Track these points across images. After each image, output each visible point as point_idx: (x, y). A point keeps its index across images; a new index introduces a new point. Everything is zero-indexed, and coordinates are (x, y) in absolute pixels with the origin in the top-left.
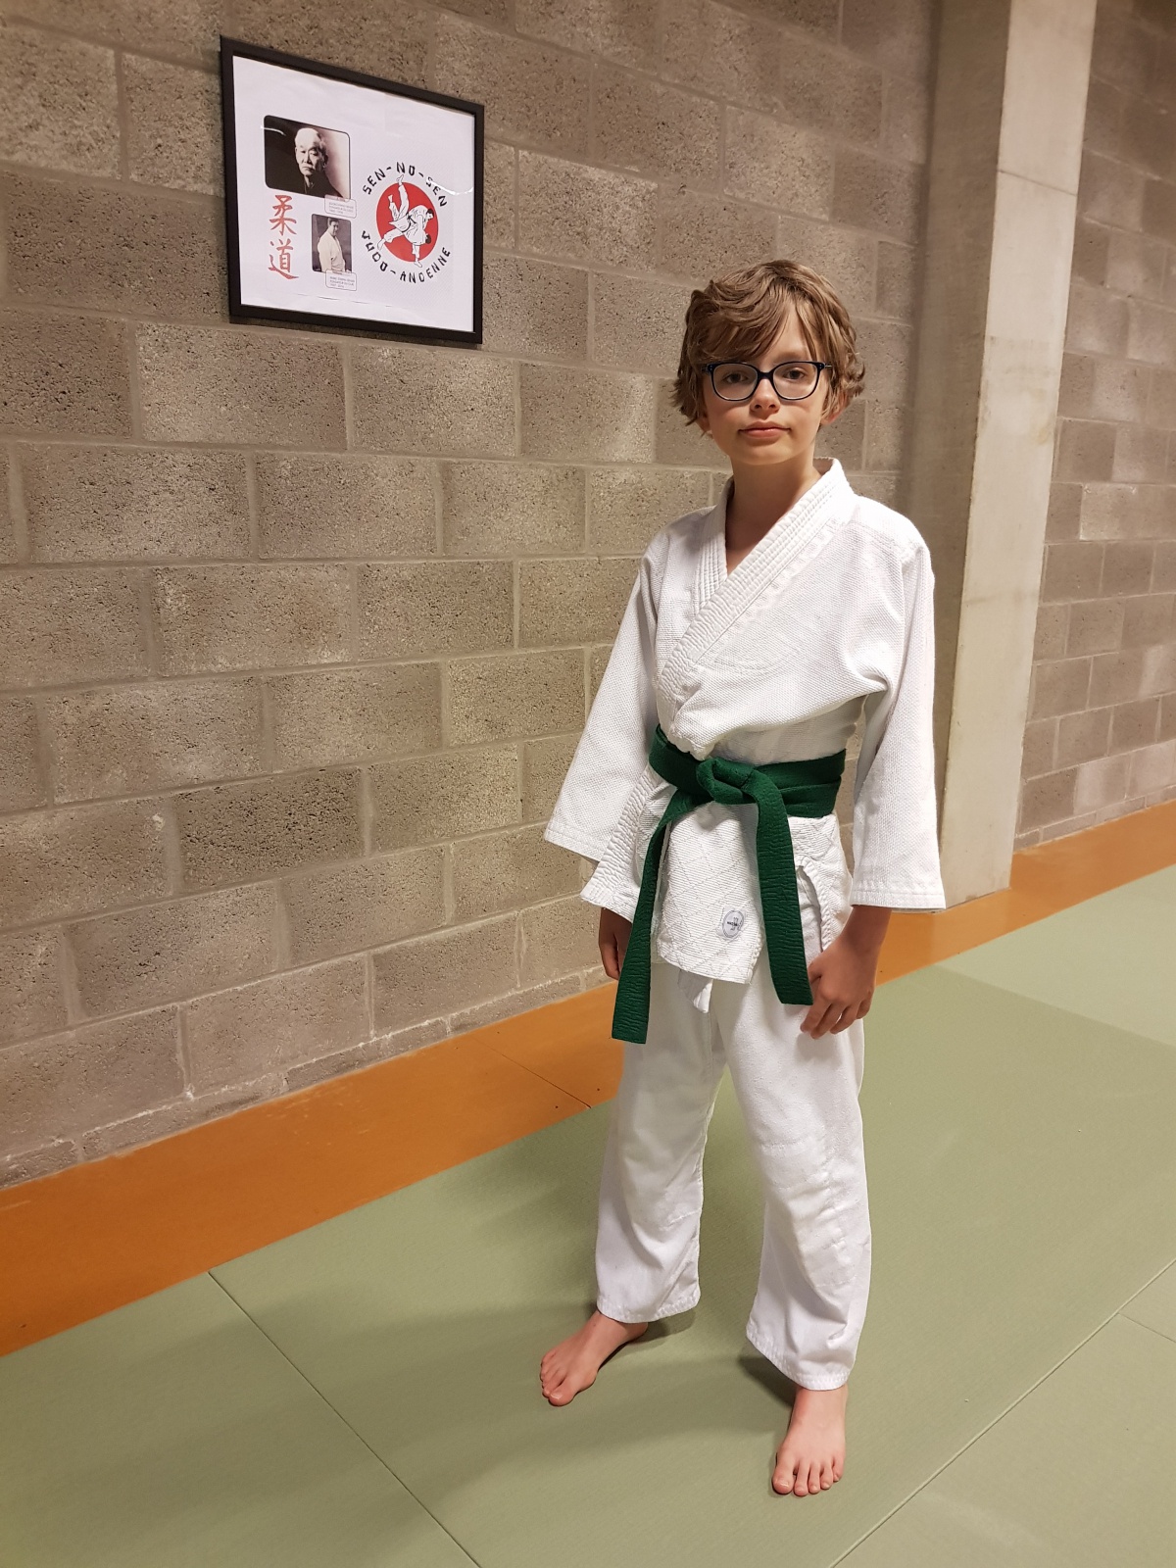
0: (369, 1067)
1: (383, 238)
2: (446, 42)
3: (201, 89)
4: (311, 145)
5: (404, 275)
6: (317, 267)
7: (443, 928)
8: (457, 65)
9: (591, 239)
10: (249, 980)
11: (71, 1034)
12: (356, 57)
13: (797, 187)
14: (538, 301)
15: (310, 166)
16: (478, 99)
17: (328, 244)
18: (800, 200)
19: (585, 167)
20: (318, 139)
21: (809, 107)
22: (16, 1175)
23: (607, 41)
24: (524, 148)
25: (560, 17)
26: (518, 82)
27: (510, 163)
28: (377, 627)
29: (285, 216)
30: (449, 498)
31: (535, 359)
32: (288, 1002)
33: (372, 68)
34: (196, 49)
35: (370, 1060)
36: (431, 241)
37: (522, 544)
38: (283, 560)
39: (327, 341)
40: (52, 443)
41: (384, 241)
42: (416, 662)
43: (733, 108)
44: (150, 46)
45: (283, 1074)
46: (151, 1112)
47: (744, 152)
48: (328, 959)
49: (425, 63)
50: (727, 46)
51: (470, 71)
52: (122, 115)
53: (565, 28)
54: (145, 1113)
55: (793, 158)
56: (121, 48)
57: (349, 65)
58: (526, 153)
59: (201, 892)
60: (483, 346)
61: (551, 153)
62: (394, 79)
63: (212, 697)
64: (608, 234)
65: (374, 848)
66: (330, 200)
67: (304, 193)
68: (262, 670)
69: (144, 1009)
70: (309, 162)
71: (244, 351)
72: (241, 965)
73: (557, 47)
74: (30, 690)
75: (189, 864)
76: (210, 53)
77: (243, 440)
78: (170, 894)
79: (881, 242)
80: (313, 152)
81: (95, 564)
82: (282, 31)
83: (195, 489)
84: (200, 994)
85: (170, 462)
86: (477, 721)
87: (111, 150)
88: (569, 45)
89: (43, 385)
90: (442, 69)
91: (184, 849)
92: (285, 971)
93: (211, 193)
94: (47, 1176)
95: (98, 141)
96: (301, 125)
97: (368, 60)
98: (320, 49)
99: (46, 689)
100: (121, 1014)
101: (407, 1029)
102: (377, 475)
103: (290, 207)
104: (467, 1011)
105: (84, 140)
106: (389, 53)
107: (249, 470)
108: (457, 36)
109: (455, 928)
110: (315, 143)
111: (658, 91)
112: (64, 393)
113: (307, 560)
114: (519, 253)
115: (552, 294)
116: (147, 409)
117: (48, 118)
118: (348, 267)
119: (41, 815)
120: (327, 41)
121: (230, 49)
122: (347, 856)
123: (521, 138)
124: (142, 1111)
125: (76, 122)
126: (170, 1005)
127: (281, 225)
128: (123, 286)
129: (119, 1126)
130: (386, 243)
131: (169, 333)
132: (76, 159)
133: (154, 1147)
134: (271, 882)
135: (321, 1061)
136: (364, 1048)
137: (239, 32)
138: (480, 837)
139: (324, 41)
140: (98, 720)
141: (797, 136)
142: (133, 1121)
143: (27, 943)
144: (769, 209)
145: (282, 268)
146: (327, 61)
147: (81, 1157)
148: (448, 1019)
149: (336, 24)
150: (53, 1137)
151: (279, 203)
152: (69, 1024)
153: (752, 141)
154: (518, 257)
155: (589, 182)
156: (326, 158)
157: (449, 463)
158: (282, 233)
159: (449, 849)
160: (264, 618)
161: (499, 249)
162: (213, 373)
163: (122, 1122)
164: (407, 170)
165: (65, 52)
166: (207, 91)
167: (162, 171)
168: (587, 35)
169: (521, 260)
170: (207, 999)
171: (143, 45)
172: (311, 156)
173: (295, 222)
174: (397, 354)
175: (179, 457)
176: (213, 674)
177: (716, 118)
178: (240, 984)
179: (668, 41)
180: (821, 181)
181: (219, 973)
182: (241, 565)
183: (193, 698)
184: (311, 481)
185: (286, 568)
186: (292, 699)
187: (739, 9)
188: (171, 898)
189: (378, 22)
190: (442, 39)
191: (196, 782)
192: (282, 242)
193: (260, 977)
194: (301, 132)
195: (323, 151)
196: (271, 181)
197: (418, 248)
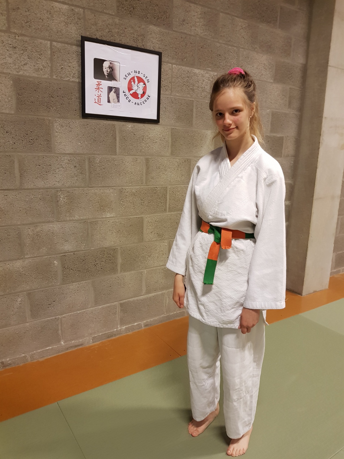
0: (117, 336)
1: (129, 92)
2: (150, 34)
3: (75, 51)
4: (108, 66)
5: (136, 103)
6: (109, 101)
7: (142, 295)
8: (154, 41)
9: (195, 90)
10: (81, 310)
11: (28, 324)
12: (123, 40)
13: (263, 72)
14: (178, 110)
15: (107, 72)
16: (160, 50)
17: (113, 95)
18: (264, 76)
19: (193, 69)
20: (110, 64)
21: (268, 48)
22: (10, 364)
23: (202, 31)
24: (174, 64)
25: (187, 25)
26: (173, 45)
27: (170, 69)
28: (124, 206)
29: (99, 87)
30: (148, 168)
31: (176, 127)
32: (93, 316)
33: (127, 43)
34: (74, 40)
35: (118, 334)
36: (144, 93)
37: (170, 181)
38: (96, 187)
39: (112, 123)
40: (28, 154)
41: (130, 93)
42: (136, 216)
43: (242, 49)
44: (60, 40)
45: (91, 338)
46: (51, 348)
47: (245, 62)
48: (106, 304)
49: (144, 41)
50: (241, 31)
51: (158, 42)
52: (51, 60)
53: (189, 28)
54: (49, 348)
55: (261, 63)
56: (51, 41)
57: (120, 42)
58: (175, 66)
59: (68, 283)
60: (160, 123)
61: (183, 66)
62: (134, 46)
63: (73, 227)
64: (201, 89)
65: (121, 271)
66: (113, 82)
67: (105, 80)
68: (88, 219)
69: (49, 317)
70: (107, 71)
71: (86, 127)
72: (79, 305)
73: (186, 34)
74: (19, 225)
75: (65, 275)
76: (78, 41)
77: (85, 152)
78: (59, 284)
79: (290, 88)
80: (108, 68)
81: (39, 189)
82: (100, 33)
83: (70, 167)
84: (67, 313)
85: (63, 159)
86: (154, 234)
87: (48, 70)
88: (190, 33)
89: (26, 138)
90: (149, 42)
91: (63, 271)
92: (92, 307)
93: (78, 81)
94: (18, 365)
95: (44, 67)
96: (104, 61)
97: (127, 40)
98: (112, 38)
99: (24, 225)
100: (43, 319)
101: (130, 326)
102: (126, 162)
103: (101, 85)
104: (149, 321)
105: (40, 67)
106: (133, 38)
107: (87, 161)
108: (154, 32)
109: (146, 296)
110: (109, 66)
111: (218, 45)
112: (32, 140)
113: (103, 187)
114: (172, 95)
115: (182, 107)
116: (56, 144)
117: (30, 62)
118: (119, 101)
119: (21, 261)
120: (114, 35)
121: (84, 39)
122: (113, 274)
123: (174, 61)
124: (48, 347)
125: (38, 62)
126: (58, 317)
127: (98, 90)
128: (50, 109)
129: (41, 351)
130: (130, 94)
131: (63, 122)
132: (37, 73)
133: (50, 358)
134: (89, 281)
135: (103, 334)
136: (116, 331)
137: (87, 34)
138: (154, 268)
140: (39, 234)
141: (263, 57)
142: (45, 350)
143: (16, 298)
145: (98, 102)
146: (114, 41)
147: (29, 360)
148: (143, 323)
149: (117, 30)
150: (21, 354)
151: (98, 83)
152: (27, 321)
153: (248, 59)
154: (171, 97)
155: (195, 73)
156: (112, 70)
157: (148, 158)
158: (98, 92)
159: (144, 272)
160: (90, 204)
161: (166, 95)
162: (76, 133)
163: (42, 350)
164: (137, 72)
165: (36, 43)
166: (77, 52)
167: (63, 75)
168: (195, 30)
169: (173, 98)
170: (69, 315)
171: (58, 40)
172: (108, 69)
173: (102, 89)
174: (133, 127)
175: (65, 158)
176: (74, 220)
177: (236, 53)
178: (78, 311)
179: (222, 30)
180: (271, 70)
181: (72, 307)
182: (83, 189)
183: (67, 227)
184: (106, 164)
185: (97, 189)
186: (97, 227)
187: (245, 19)
188: (59, 285)
189: (130, 29)
190: (149, 33)
191: (67, 251)
192: (98, 95)
193: (85, 309)
194: (105, 62)
195: (112, 68)
196: (95, 77)
197: (140, 95)
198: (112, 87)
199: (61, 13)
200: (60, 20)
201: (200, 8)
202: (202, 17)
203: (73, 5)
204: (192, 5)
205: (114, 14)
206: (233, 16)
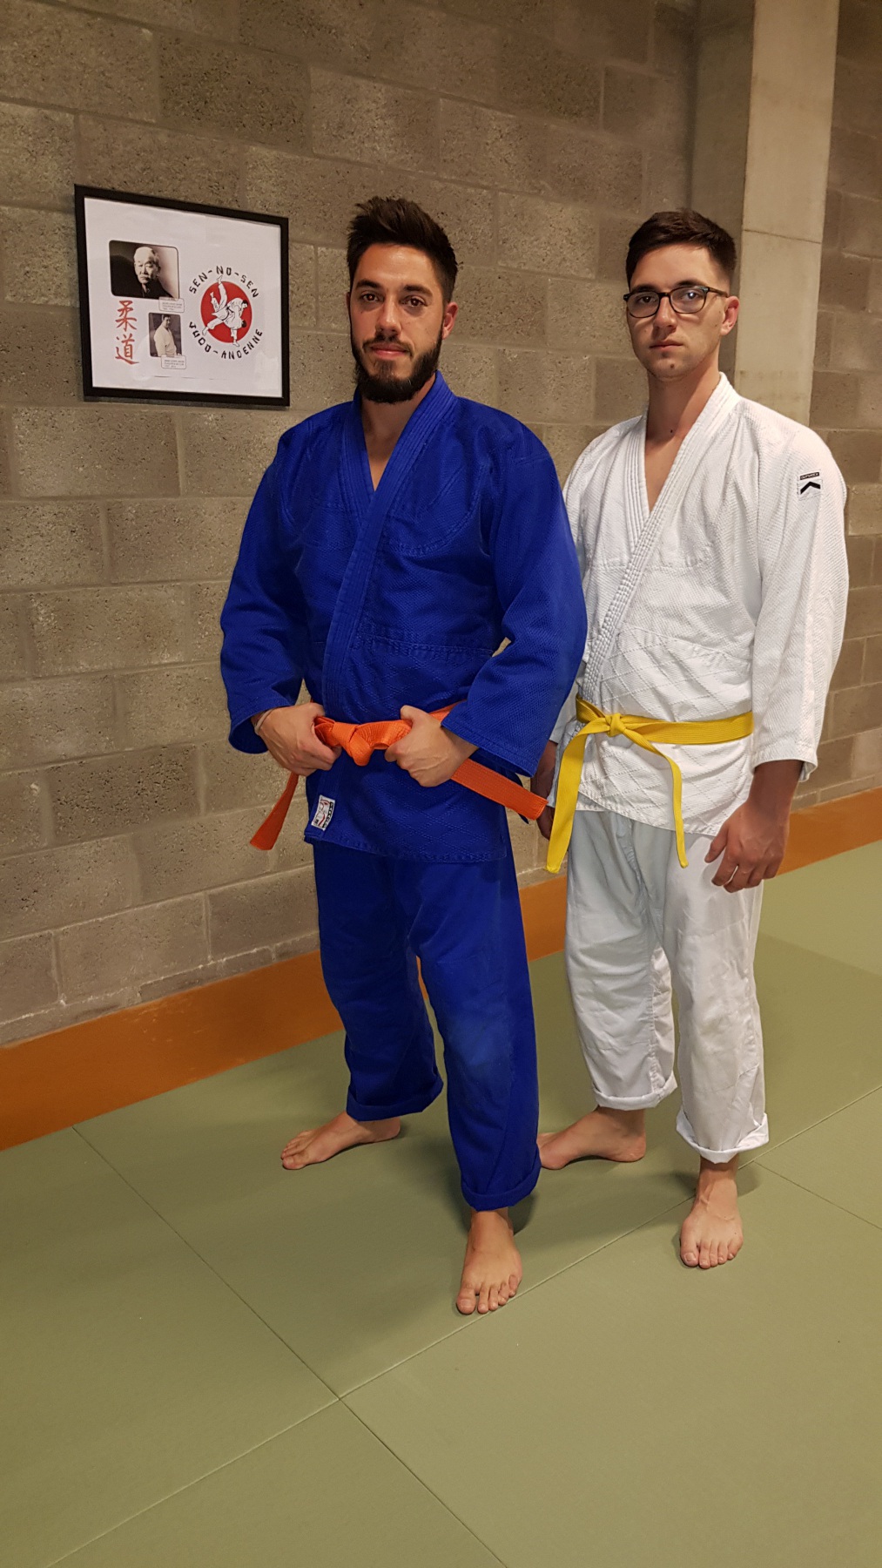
0: (207, 984)
1: (206, 326)
2: (254, 168)
3: (60, 226)
4: (147, 260)
5: (224, 353)
6: (154, 353)
7: (267, 873)
8: (264, 185)
10: (110, 914)
12: (181, 188)
13: (565, 253)
14: (337, 367)
15: (146, 276)
16: (283, 212)
17: (162, 334)
18: (568, 264)
20: (152, 255)
21: (576, 186)
23: (392, 152)
24: (322, 244)
25: (350, 137)
26: (315, 194)
27: (311, 259)
28: (207, 633)
29: (128, 316)
32: (140, 931)
33: (194, 196)
34: (54, 197)
35: (207, 978)
36: (245, 326)
38: (130, 583)
39: (163, 411)
41: (207, 328)
43: (504, 194)
44: (19, 199)
45: (137, 989)
46: (32, 1015)
47: (516, 229)
48: (172, 898)
49: (238, 187)
50: (498, 143)
53: (355, 145)
54: (27, 1016)
55: (561, 229)
57: (175, 196)
58: (324, 249)
59: (69, 843)
60: (290, 407)
62: (214, 203)
63: (76, 692)
65: (208, 808)
66: (163, 301)
67: (141, 297)
68: (114, 669)
69: (26, 934)
70: (146, 273)
71: (96, 423)
72: (101, 901)
73: (348, 161)
75: (60, 821)
76: (65, 198)
77: (98, 492)
78: (45, 844)
80: (149, 265)
82: (121, 175)
83: (59, 532)
84: (69, 923)
85: (40, 512)
88: (358, 159)
90: (252, 190)
91: (55, 810)
92: (137, 907)
93: (69, 304)
96: (138, 246)
97: (191, 188)
98: (152, 185)
100: (10, 938)
101: (238, 956)
102: (205, 513)
103: (131, 309)
104: (289, 941)
106: (208, 183)
107: (102, 515)
108: (264, 162)
109: (277, 874)
110: (150, 258)
111: (437, 187)
113: (149, 582)
114: (320, 329)
116: (21, 473)
118: (179, 351)
120: (157, 179)
121: (83, 192)
122: (186, 816)
123: (320, 237)
124: (25, 1014)
126: (46, 932)
127: (124, 324)
129: (7, 1025)
130: (209, 330)
131: (37, 414)
133: (35, 1042)
134: (124, 836)
135: (167, 978)
136: (203, 969)
137: (88, 180)
139: (155, 179)
141: (563, 211)
142: (18, 1022)
144: (539, 273)
145: (126, 356)
146: (157, 194)
148: (273, 948)
149: (164, 164)
151: (122, 307)
153: (523, 219)
154: (319, 333)
156: (159, 268)
158: (125, 329)
160: (116, 629)
161: (304, 328)
162: (72, 442)
163: (10, 1022)
164: (225, 271)
166: (63, 227)
167: (30, 291)
168: (374, 149)
169: (322, 335)
170: (75, 927)
171: (14, 198)
172: (147, 268)
173: (135, 320)
174: (220, 418)
175: (47, 508)
176: (76, 674)
177: (489, 204)
178: (102, 916)
179: (445, 145)
180: (587, 246)
181: (84, 907)
182: (96, 589)
183: (61, 693)
184: (152, 521)
185: (132, 589)
186: (139, 692)
187: (508, 112)
188: (46, 848)
189: (198, 159)
190: (251, 166)
191: (64, 758)
192: (125, 337)
193: (117, 911)
194: (139, 251)
195: (157, 263)
196: (116, 292)
197: (236, 332)
198: (160, 315)
199: (19, 129)
200: (15, 146)
201: (383, 90)
202: (390, 113)
203: (47, 106)
204: (362, 82)
205: (154, 121)
206: (474, 103)
